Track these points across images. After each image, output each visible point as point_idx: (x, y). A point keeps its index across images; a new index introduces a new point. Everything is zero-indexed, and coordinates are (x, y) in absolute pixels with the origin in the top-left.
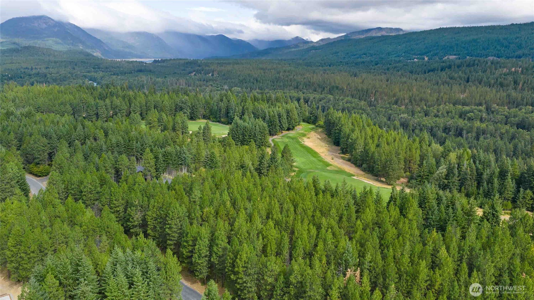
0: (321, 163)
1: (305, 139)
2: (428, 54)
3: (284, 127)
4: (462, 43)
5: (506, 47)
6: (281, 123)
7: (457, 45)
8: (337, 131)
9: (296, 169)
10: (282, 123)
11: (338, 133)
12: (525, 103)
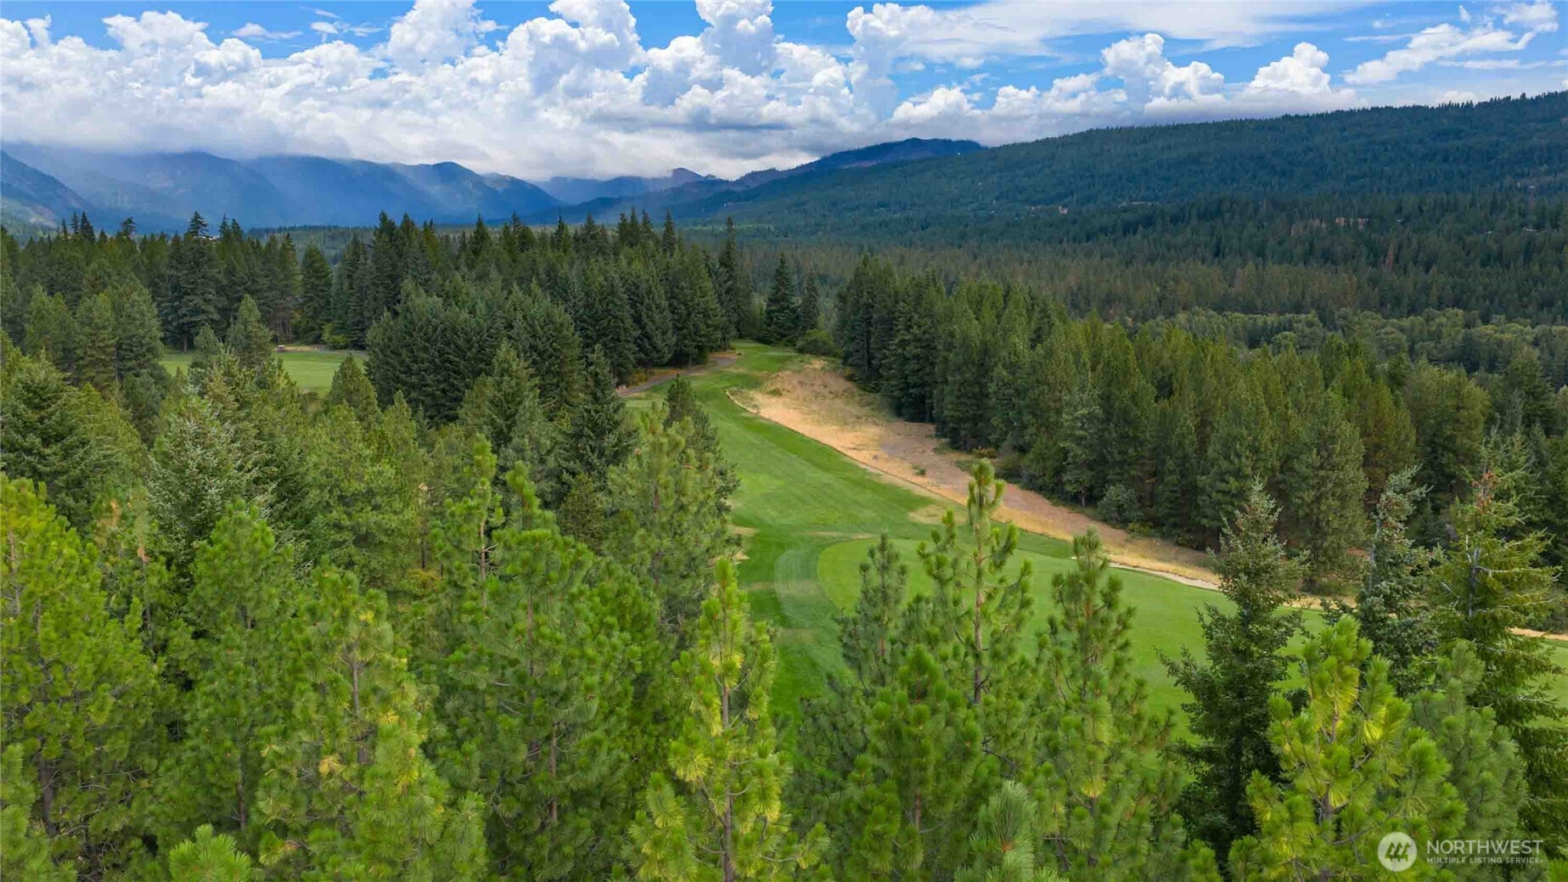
0: (868, 495)
1: (759, 397)
2: (1066, 201)
3: (659, 344)
4: (1160, 167)
5: (1283, 173)
6: (643, 328)
7: (1146, 171)
8: (911, 350)
9: (746, 532)
10: (650, 327)
11: (917, 357)
12: (1433, 299)
